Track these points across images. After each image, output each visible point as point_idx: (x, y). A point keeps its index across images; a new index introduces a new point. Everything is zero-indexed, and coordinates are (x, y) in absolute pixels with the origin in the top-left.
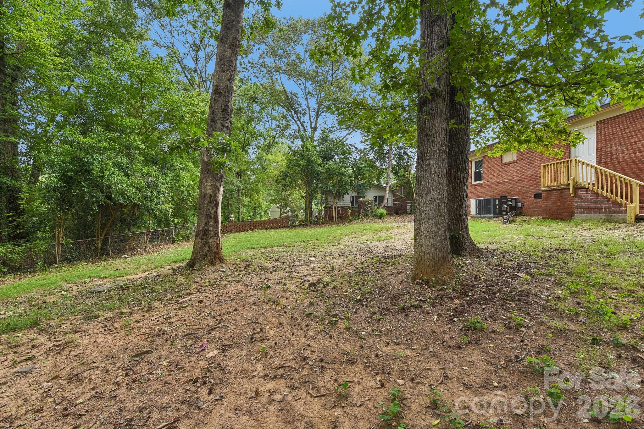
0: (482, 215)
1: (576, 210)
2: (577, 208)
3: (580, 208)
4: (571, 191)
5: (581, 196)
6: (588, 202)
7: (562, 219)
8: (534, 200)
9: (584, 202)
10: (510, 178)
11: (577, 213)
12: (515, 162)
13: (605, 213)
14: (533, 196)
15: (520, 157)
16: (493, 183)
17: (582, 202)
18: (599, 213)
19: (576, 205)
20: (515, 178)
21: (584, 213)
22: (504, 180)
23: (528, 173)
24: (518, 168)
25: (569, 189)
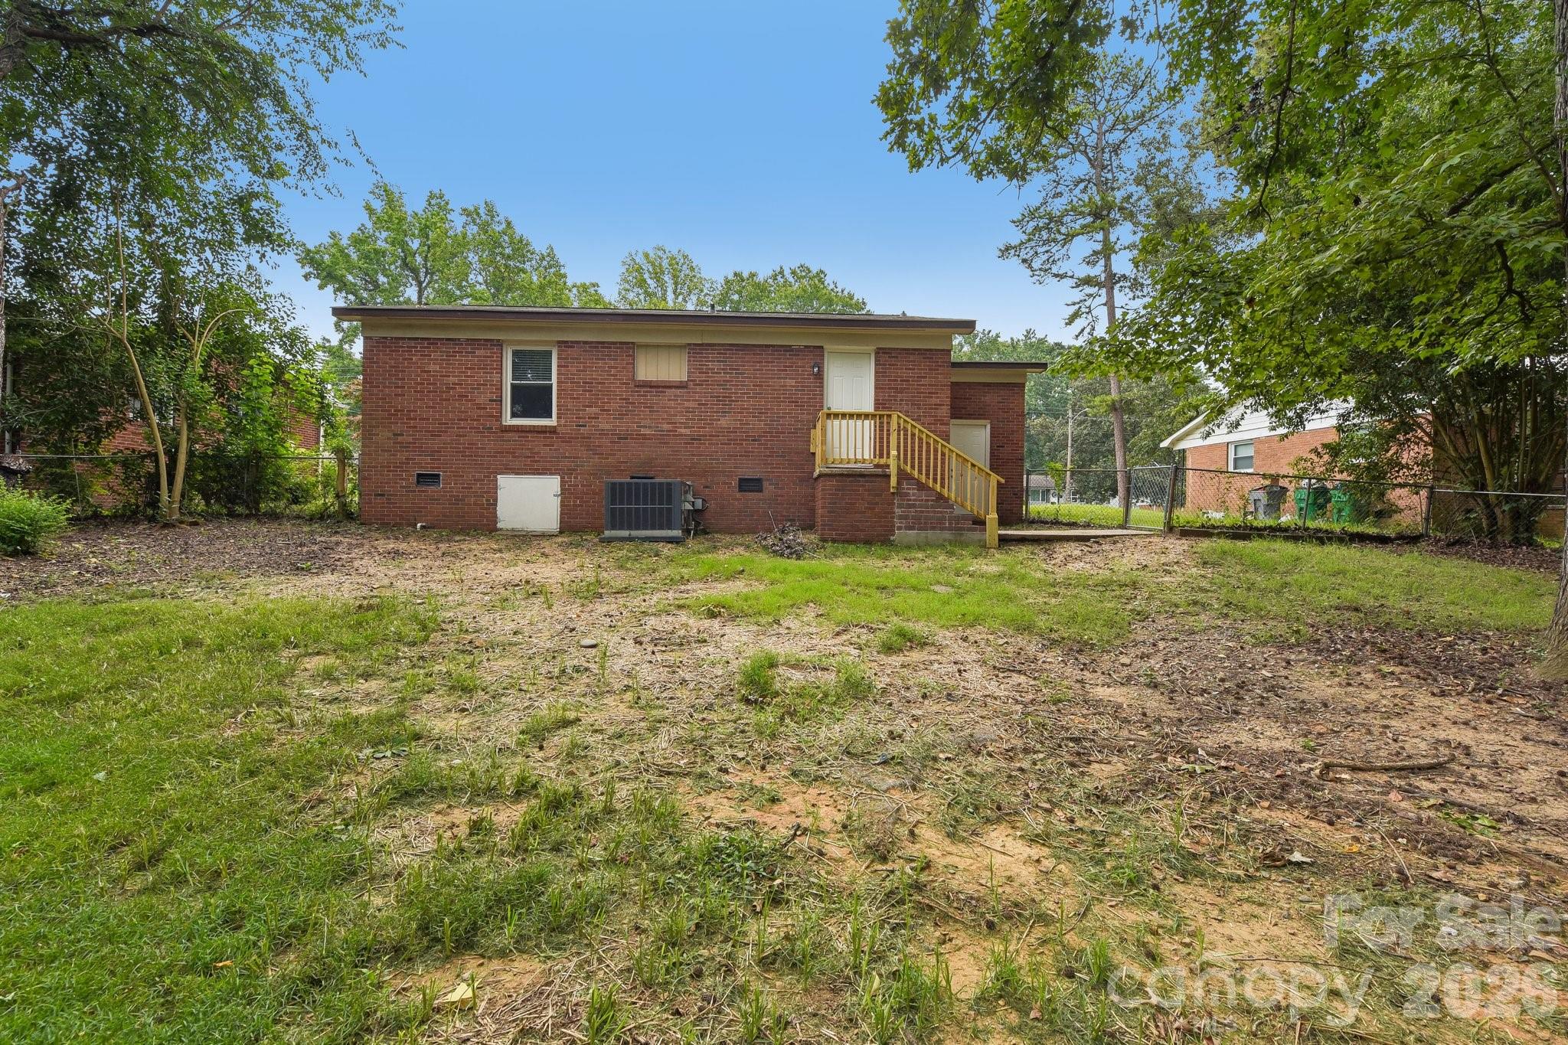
0: (635, 533)
1: (897, 523)
2: (900, 517)
3: (906, 518)
4: (893, 481)
5: (907, 494)
6: (921, 506)
7: (868, 542)
8: (738, 495)
9: (914, 506)
10: (666, 427)
11: (900, 528)
12: (681, 386)
13: (950, 529)
14: (735, 483)
15: (699, 377)
16: (603, 433)
17: (910, 506)
18: (942, 529)
19: (898, 511)
20: (683, 431)
21: (911, 528)
22: (643, 431)
23: (724, 422)
24: (691, 404)
25: (888, 476)
